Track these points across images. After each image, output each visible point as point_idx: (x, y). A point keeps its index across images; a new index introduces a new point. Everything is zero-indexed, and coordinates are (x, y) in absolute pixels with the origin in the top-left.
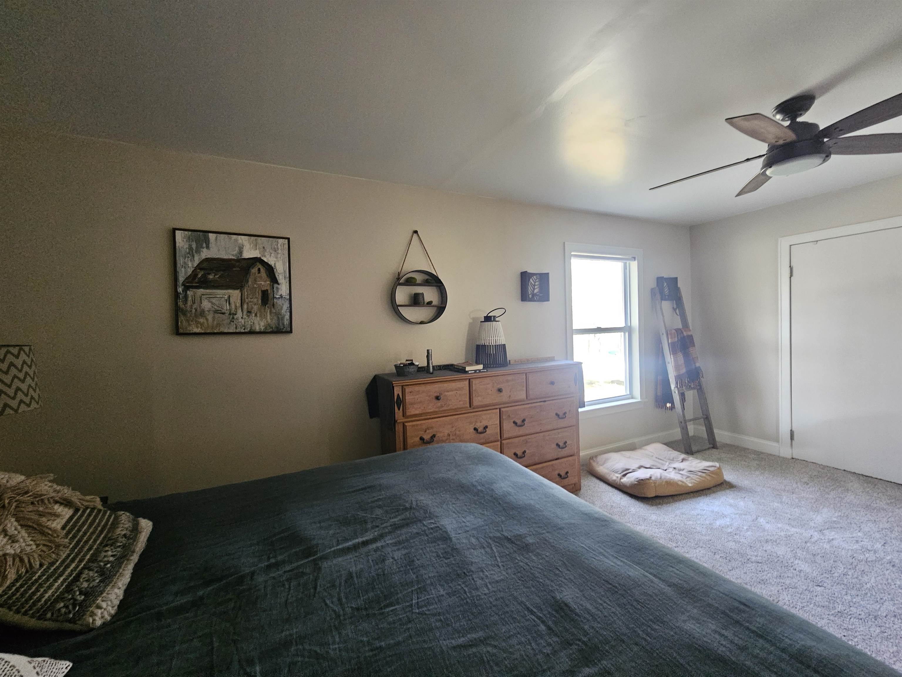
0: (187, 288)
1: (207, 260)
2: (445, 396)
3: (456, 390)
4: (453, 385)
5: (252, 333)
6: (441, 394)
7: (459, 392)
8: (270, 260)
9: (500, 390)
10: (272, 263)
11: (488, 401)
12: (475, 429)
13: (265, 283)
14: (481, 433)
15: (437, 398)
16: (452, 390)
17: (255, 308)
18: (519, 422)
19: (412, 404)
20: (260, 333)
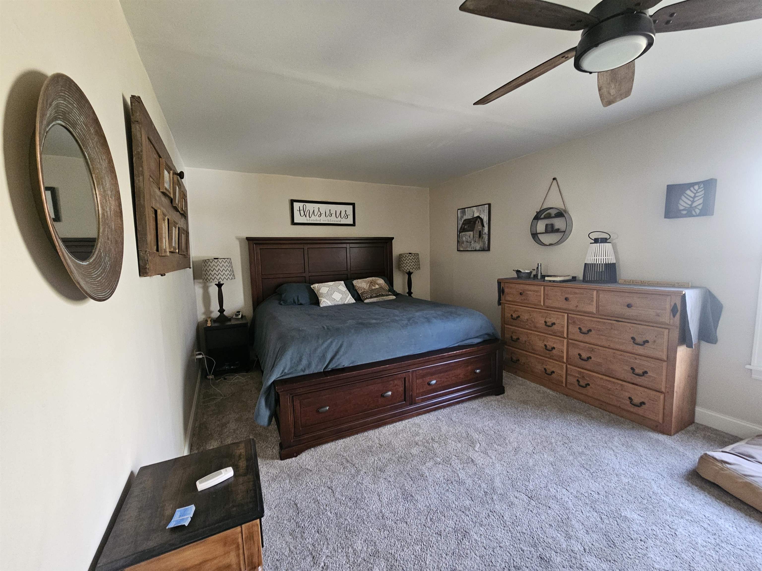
0: (460, 232)
1: (465, 220)
2: (527, 294)
3: (534, 291)
4: (533, 288)
5: (476, 250)
6: (524, 292)
7: (536, 293)
8: (482, 216)
9: (566, 299)
10: (482, 218)
11: (556, 304)
12: (545, 322)
13: (480, 228)
14: (549, 326)
15: (521, 294)
16: (530, 291)
17: (477, 239)
18: (584, 330)
19: (508, 294)
20: (479, 250)
